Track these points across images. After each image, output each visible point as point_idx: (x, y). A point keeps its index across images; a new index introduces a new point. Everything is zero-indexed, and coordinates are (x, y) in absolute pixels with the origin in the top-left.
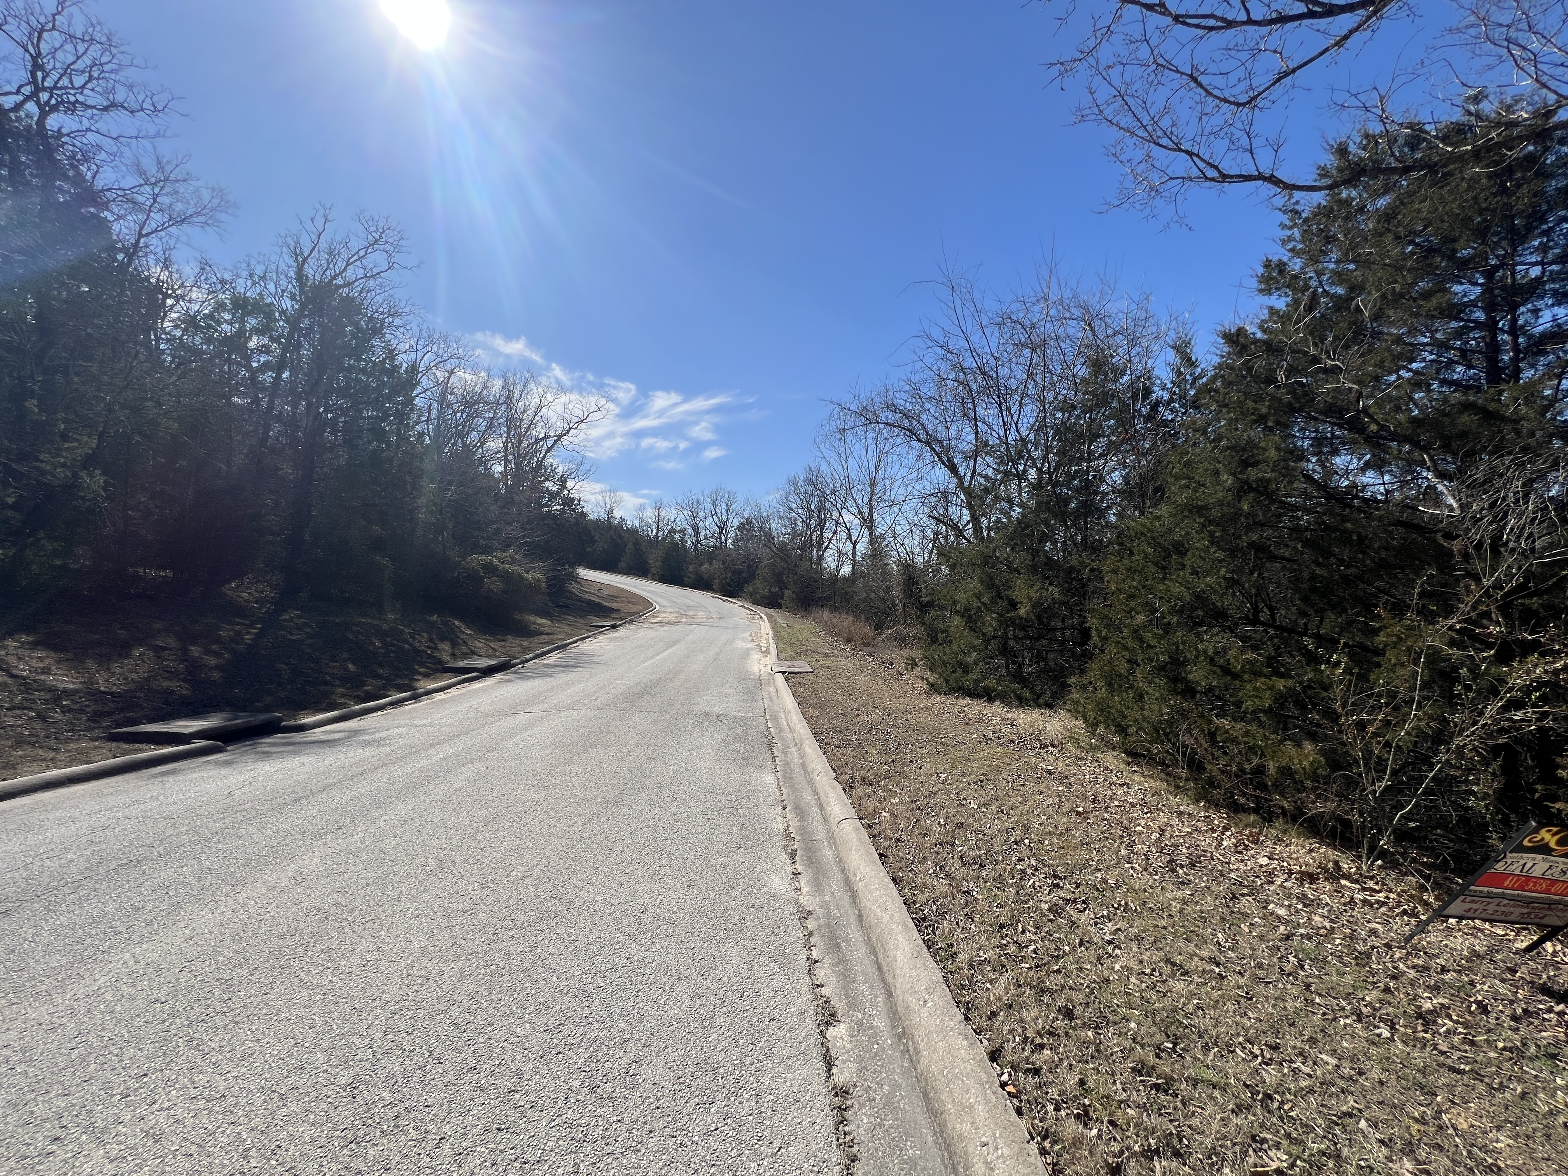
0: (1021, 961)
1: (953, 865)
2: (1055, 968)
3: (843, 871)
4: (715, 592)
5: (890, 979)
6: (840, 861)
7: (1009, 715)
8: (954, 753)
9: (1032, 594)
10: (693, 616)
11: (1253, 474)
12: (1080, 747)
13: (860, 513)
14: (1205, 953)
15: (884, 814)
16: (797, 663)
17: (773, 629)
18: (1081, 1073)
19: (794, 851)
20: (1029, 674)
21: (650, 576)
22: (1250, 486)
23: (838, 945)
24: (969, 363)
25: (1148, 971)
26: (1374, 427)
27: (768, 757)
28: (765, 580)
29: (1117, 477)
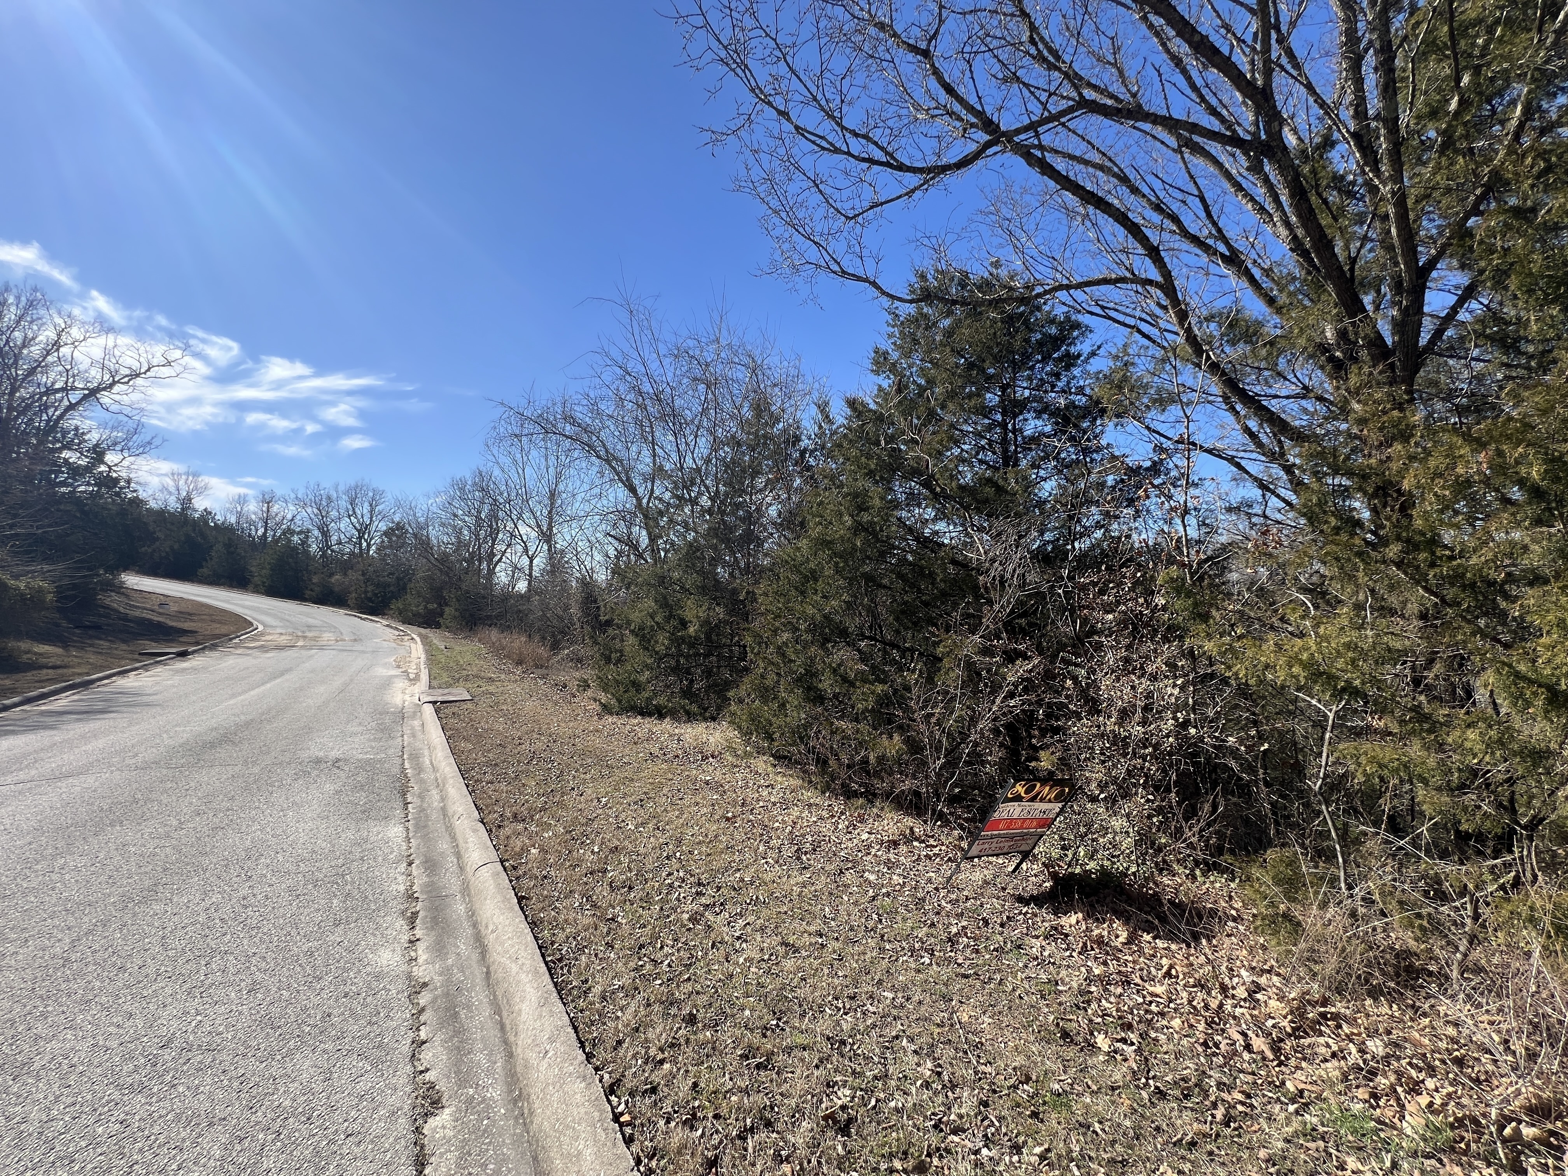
0: (655, 979)
1: (602, 892)
2: (686, 977)
3: (475, 925)
4: (351, 609)
5: (512, 1038)
6: (472, 914)
7: (677, 731)
8: (618, 774)
9: (701, 614)
10: (314, 639)
11: (865, 517)
12: (737, 756)
13: (539, 526)
14: (812, 929)
15: (533, 851)
16: (454, 691)
17: (427, 652)
18: (695, 1076)
19: (415, 915)
20: (699, 690)
21: (251, 587)
22: (863, 526)
23: (456, 1015)
24: (647, 387)
25: (766, 957)
26: (938, 489)
27: (399, 804)
28: (419, 595)
29: (773, 512)
